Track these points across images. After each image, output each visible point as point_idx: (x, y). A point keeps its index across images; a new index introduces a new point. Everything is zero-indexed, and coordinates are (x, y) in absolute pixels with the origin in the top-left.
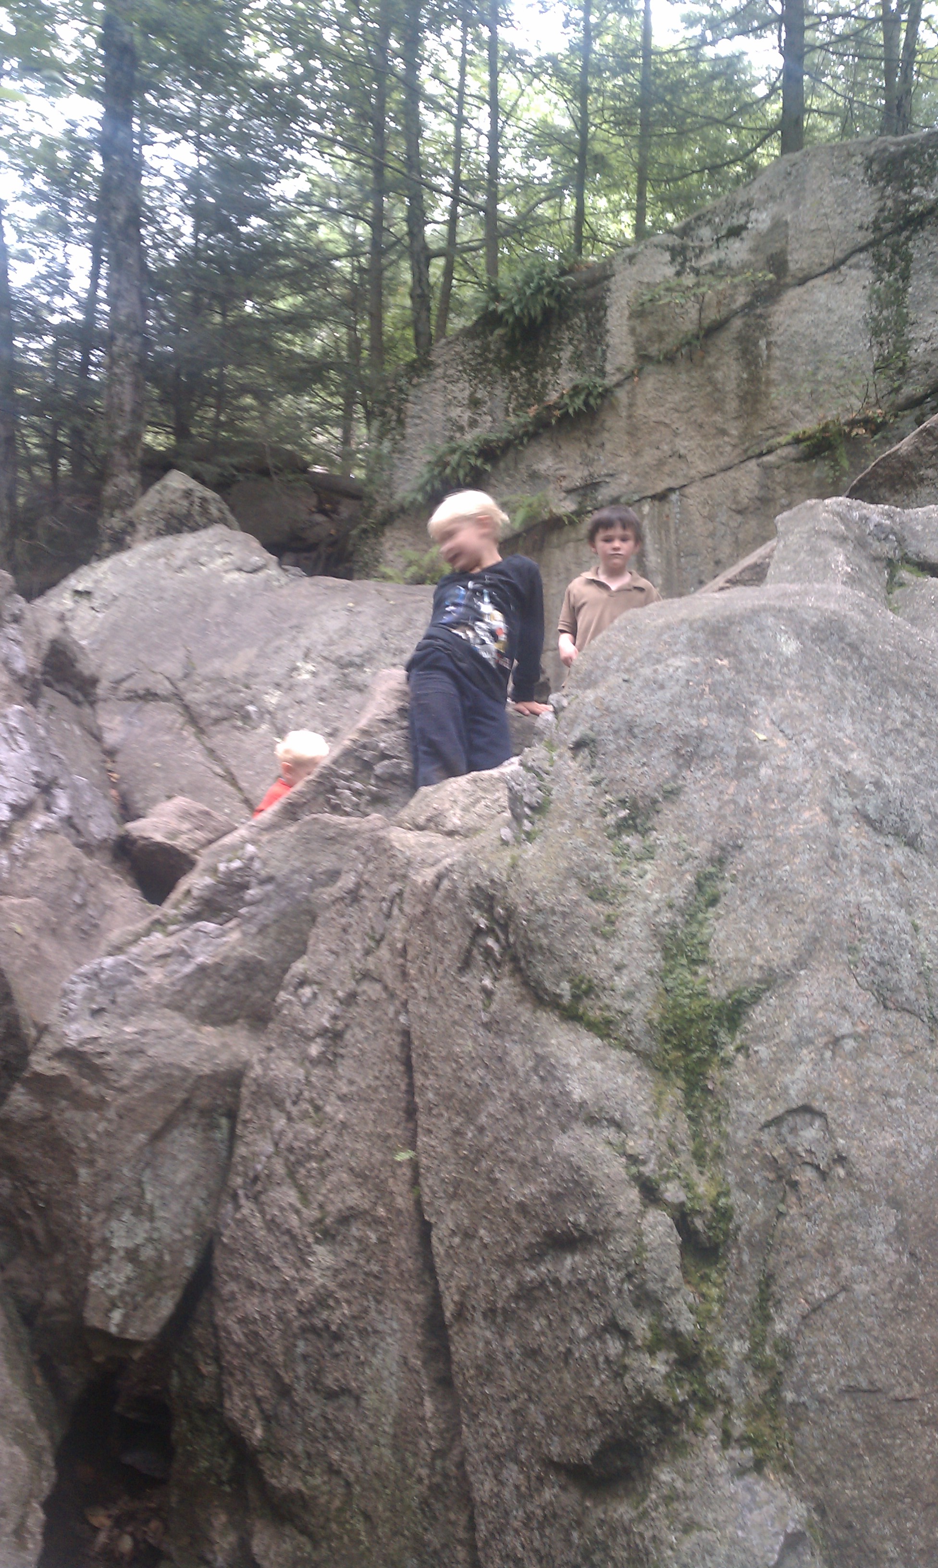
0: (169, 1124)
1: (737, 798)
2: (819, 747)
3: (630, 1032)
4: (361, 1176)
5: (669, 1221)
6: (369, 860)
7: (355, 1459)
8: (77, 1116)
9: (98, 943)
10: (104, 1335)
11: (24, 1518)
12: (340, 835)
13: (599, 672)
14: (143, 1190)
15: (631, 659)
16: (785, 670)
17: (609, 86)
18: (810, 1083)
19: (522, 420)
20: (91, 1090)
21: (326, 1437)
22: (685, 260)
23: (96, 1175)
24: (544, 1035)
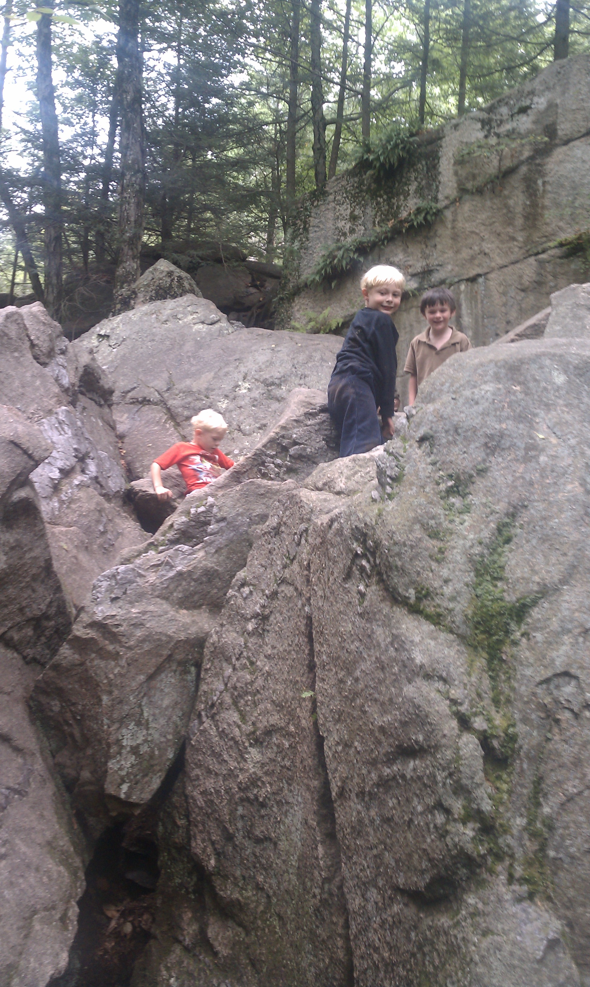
0: (159, 669)
1: (525, 476)
2: (579, 443)
3: (453, 622)
4: (279, 706)
5: (477, 741)
6: (286, 509)
7: (273, 881)
8: (102, 664)
9: (114, 558)
10: (116, 799)
11: (66, 910)
12: (267, 492)
13: (436, 393)
14: (142, 710)
15: (457, 385)
16: (557, 394)
17: (443, 15)
18: (569, 657)
19: (384, 229)
20: (111, 648)
21: (255, 867)
22: (491, 128)
23: (113, 700)
24: (398, 622)
